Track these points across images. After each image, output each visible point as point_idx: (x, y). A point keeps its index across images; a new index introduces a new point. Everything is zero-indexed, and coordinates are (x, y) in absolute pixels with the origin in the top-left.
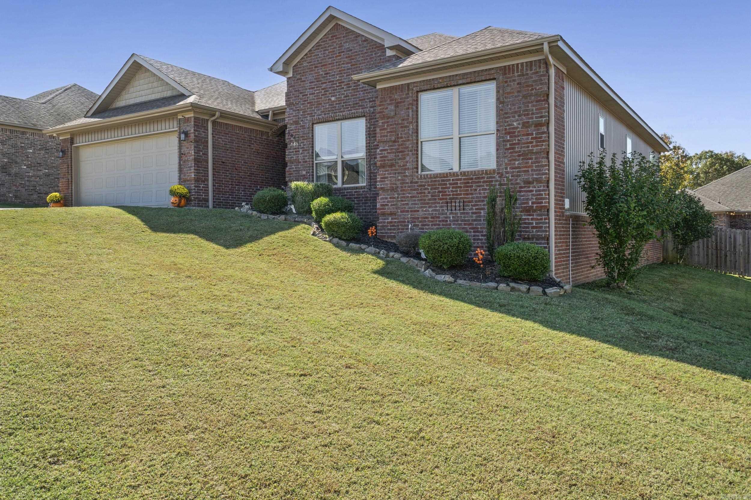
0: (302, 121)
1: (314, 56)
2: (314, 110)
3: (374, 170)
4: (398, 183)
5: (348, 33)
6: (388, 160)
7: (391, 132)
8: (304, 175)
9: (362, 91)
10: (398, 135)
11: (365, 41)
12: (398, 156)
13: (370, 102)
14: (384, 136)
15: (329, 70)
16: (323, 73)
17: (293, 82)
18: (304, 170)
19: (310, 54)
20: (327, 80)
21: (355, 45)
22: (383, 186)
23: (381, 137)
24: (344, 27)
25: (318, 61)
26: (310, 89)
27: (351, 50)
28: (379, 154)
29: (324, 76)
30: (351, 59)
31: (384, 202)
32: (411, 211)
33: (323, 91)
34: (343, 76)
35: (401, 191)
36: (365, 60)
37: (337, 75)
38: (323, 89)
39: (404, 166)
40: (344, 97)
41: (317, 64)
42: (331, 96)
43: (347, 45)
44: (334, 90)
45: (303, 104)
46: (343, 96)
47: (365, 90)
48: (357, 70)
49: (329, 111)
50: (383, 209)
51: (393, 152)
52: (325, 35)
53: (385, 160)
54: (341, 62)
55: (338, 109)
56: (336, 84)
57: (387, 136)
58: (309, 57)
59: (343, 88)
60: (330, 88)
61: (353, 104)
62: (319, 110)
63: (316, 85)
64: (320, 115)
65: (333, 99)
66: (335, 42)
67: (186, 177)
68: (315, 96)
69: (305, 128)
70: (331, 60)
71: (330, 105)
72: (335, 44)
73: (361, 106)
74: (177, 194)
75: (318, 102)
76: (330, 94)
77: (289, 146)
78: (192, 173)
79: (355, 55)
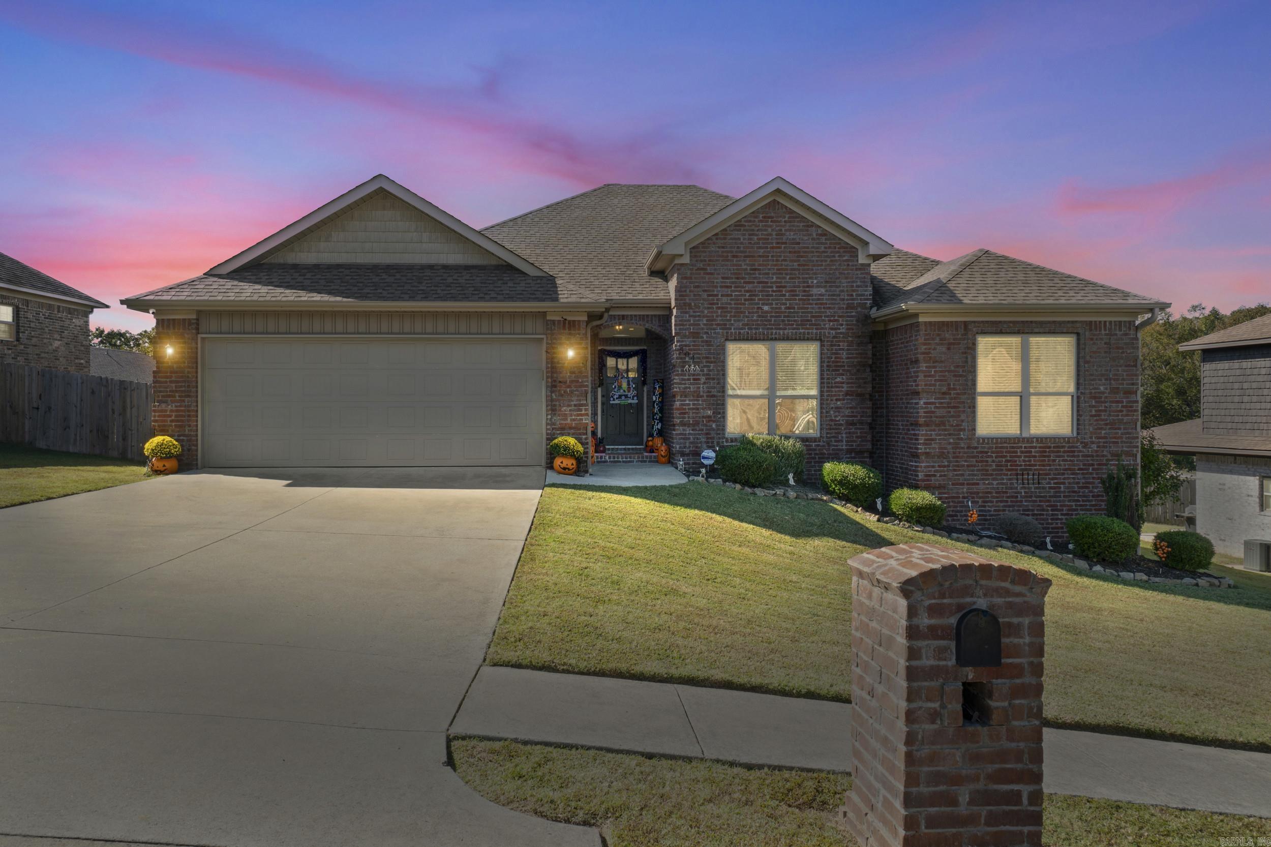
0: (707, 333)
1: (731, 239)
2: (730, 320)
3: (836, 416)
4: (950, 447)
5: (793, 217)
6: (937, 417)
7: (941, 381)
8: (709, 417)
9: (816, 304)
10: (949, 385)
11: (821, 235)
12: (950, 412)
13: (830, 321)
14: (930, 385)
15: (760, 265)
16: (749, 268)
17: (689, 272)
18: (710, 409)
19: (722, 234)
20: (755, 278)
21: (806, 238)
22: (928, 450)
23: (926, 385)
24: (786, 207)
25: (738, 247)
26: (721, 287)
27: (799, 243)
28: (922, 408)
29: (749, 271)
30: (798, 257)
31: (930, 471)
32: (968, 484)
33: (748, 294)
34: (785, 278)
35: (954, 457)
36: (822, 261)
37: (773, 274)
38: (747, 291)
39: (957, 425)
40: (786, 308)
41: (736, 252)
42: (763, 304)
43: (791, 235)
44: (767, 296)
45: (709, 308)
46: (783, 307)
47: (821, 304)
48: (808, 274)
49: (758, 325)
50: (928, 480)
51: (944, 407)
52: (753, 213)
53: (931, 417)
54: (780, 256)
55: (774, 325)
56: (772, 287)
57: (935, 385)
58: (721, 239)
59: (785, 295)
60: (762, 291)
61: (801, 321)
62: (739, 321)
63: (733, 283)
64: (742, 329)
65: (766, 308)
66: (771, 226)
67: (569, 421)
68: (731, 300)
69: (712, 345)
70: (762, 250)
71: (759, 316)
72: (770, 230)
73: (815, 325)
74: (565, 451)
75: (737, 308)
76: (759, 300)
77: (680, 370)
78: (581, 415)
79: (805, 252)
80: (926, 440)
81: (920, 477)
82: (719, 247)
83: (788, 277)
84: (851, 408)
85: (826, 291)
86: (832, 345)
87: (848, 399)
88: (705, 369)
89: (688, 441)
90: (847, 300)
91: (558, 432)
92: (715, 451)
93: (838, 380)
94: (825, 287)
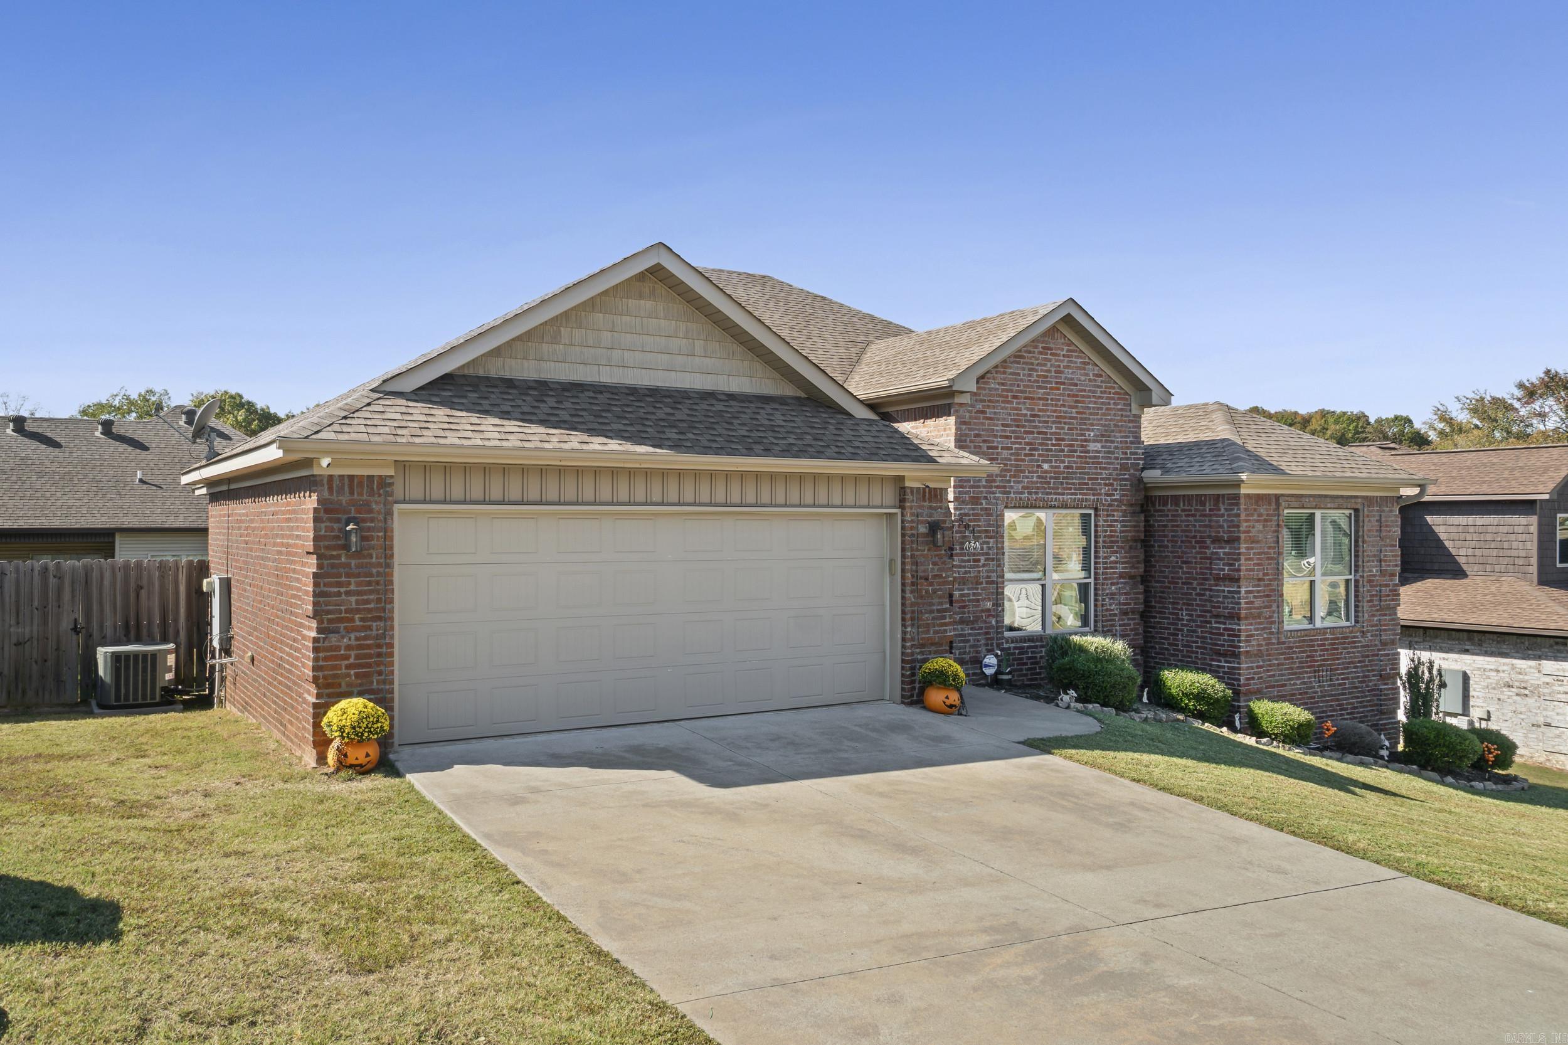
0: (986, 498)
1: (1011, 374)
2: (1009, 481)
4: (1264, 643)
8: (989, 610)
9: (1093, 463)
12: (1264, 602)
13: (1106, 485)
14: (1250, 570)
15: (1040, 410)
16: (1029, 413)
17: (968, 415)
18: (989, 600)
20: (1035, 427)
21: (1083, 378)
22: (1248, 649)
23: (1246, 570)
24: (1065, 337)
25: (1018, 385)
26: (1001, 437)
27: (1076, 385)
28: (1243, 598)
29: (1029, 418)
30: (1076, 401)
33: (1028, 448)
34: (1063, 428)
35: (1267, 655)
37: (1053, 423)
38: (1028, 444)
39: (1271, 617)
40: (1065, 467)
41: (1016, 391)
42: (1044, 461)
43: (1069, 374)
44: (1047, 450)
46: (1062, 465)
48: (1085, 424)
49: (1038, 488)
51: (1260, 597)
53: (1251, 608)
54: (1059, 400)
55: (1052, 488)
56: (1051, 440)
57: (1253, 570)
58: (1001, 373)
59: (1063, 451)
60: (1041, 444)
61: (1078, 484)
62: (1019, 482)
63: (1013, 432)
64: (1022, 493)
65: (1046, 466)
66: (1050, 360)
67: (931, 635)
68: (1011, 454)
69: (991, 515)
70: (1042, 391)
71: (1039, 477)
72: (1049, 364)
73: (1092, 489)
74: (954, 680)
75: (1017, 466)
76: (1040, 455)
77: (958, 547)
78: (946, 624)
79: (1083, 396)
80: (1247, 636)
81: (1242, 682)
82: (999, 384)
83: (1067, 427)
84: (1126, 594)
85: (1102, 447)
86: (1108, 516)
87: (1122, 583)
88: (985, 546)
89: (968, 645)
90: (1122, 459)
91: (918, 650)
92: (996, 656)
93: (1113, 559)
94: (1101, 441)
